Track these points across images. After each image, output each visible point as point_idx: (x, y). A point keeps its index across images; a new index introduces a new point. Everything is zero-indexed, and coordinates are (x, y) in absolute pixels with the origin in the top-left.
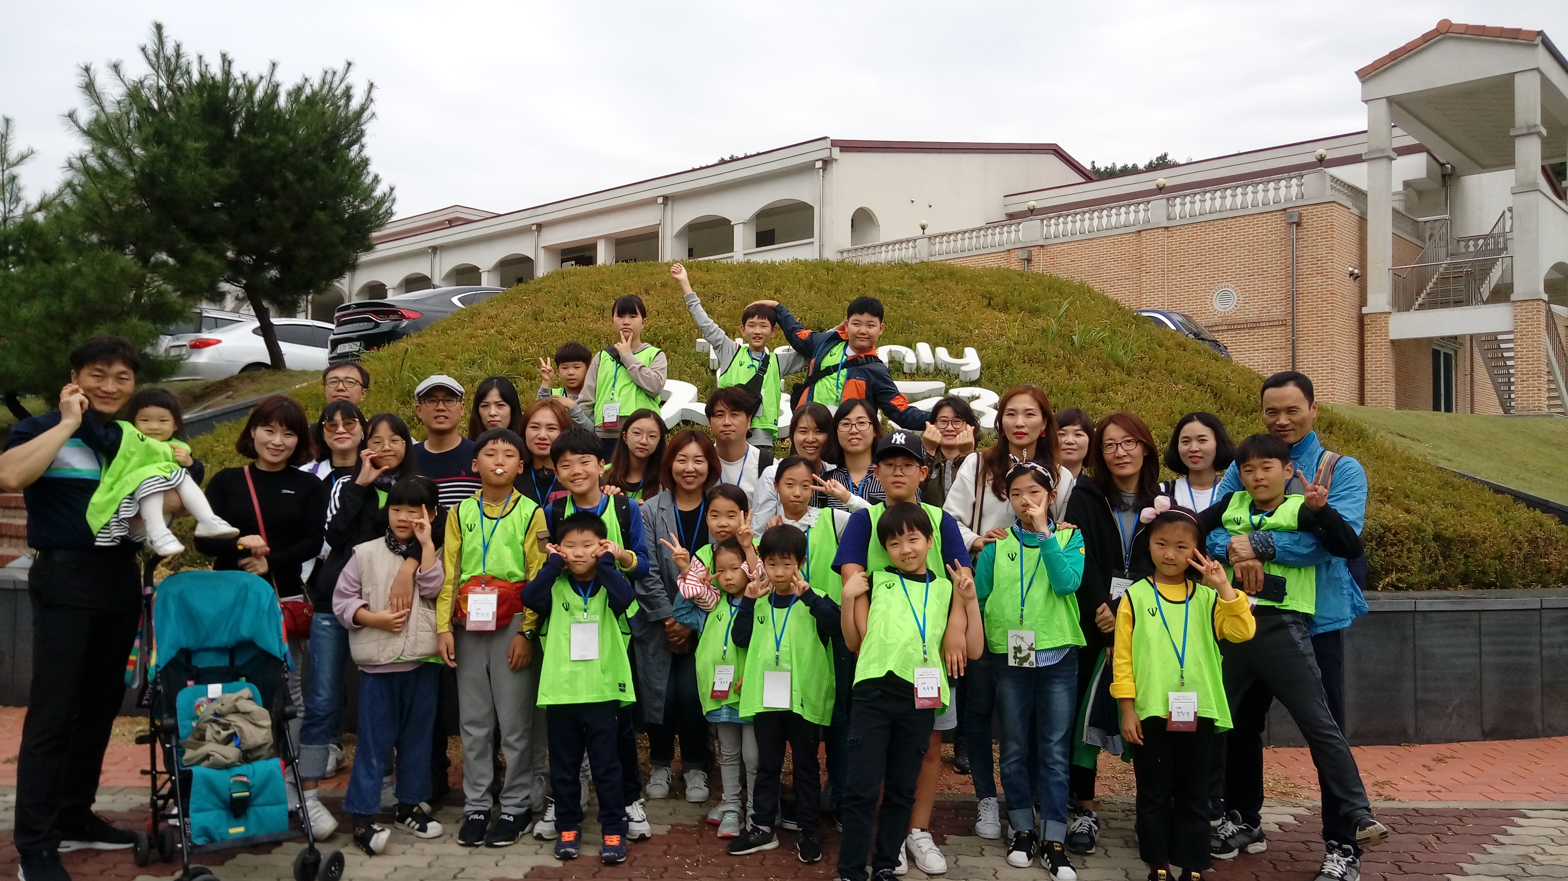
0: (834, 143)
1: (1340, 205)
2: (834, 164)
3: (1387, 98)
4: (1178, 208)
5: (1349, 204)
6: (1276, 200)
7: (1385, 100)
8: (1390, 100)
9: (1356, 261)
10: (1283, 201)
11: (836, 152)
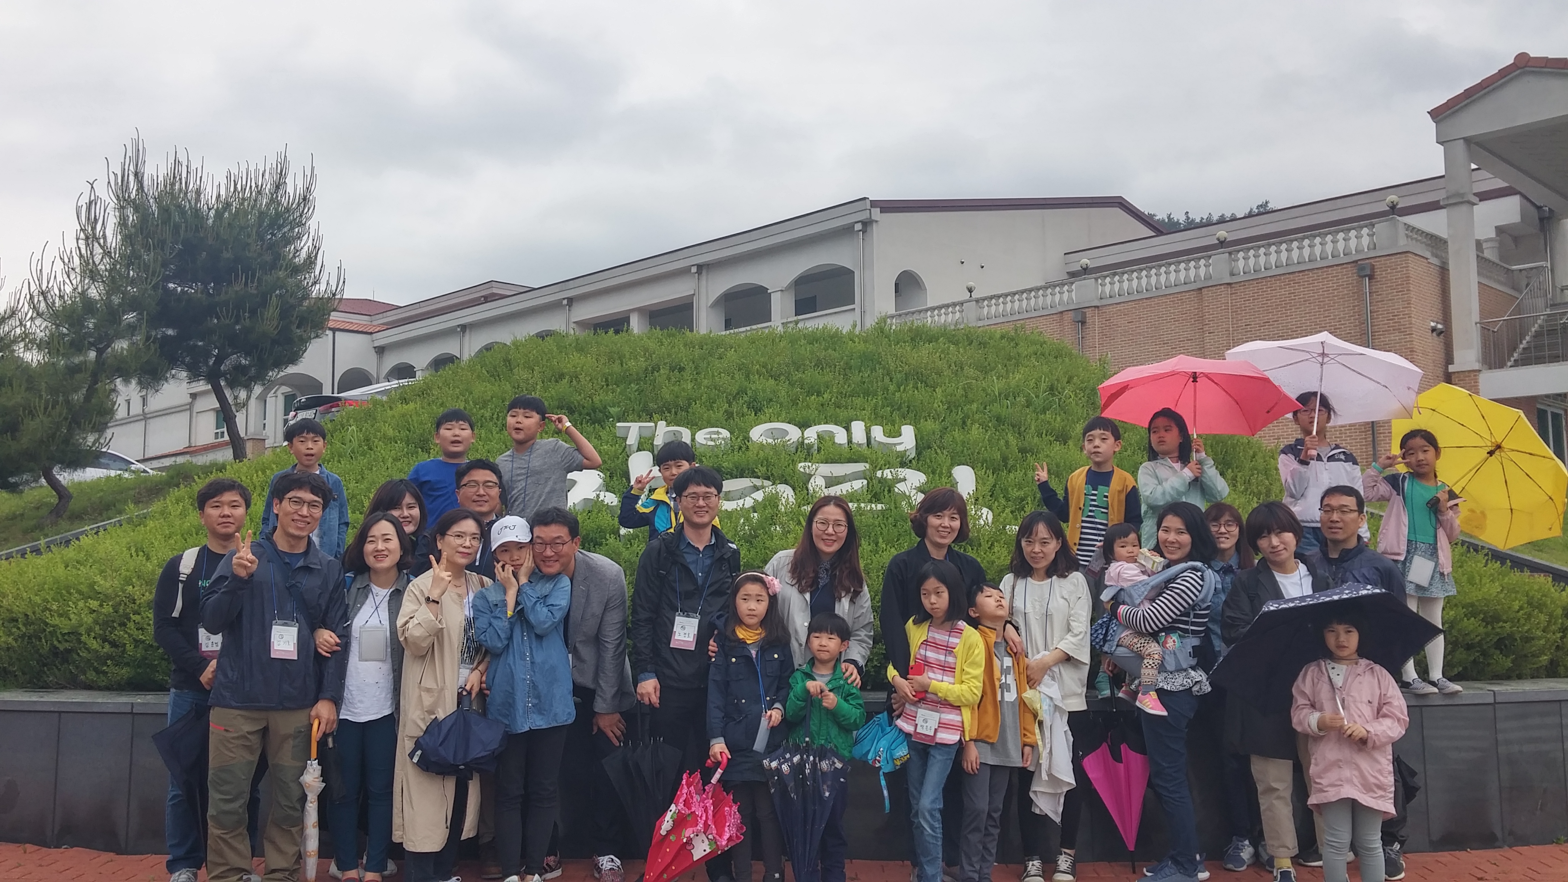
0: (874, 204)
1: (1416, 255)
2: (874, 225)
3: (1463, 138)
4: (1241, 264)
5: (1428, 254)
6: (1346, 252)
7: (1462, 141)
8: (1468, 141)
9: (1440, 315)
10: (1354, 252)
11: (876, 212)
